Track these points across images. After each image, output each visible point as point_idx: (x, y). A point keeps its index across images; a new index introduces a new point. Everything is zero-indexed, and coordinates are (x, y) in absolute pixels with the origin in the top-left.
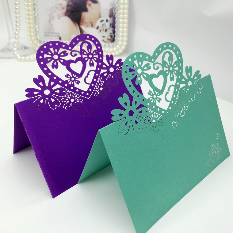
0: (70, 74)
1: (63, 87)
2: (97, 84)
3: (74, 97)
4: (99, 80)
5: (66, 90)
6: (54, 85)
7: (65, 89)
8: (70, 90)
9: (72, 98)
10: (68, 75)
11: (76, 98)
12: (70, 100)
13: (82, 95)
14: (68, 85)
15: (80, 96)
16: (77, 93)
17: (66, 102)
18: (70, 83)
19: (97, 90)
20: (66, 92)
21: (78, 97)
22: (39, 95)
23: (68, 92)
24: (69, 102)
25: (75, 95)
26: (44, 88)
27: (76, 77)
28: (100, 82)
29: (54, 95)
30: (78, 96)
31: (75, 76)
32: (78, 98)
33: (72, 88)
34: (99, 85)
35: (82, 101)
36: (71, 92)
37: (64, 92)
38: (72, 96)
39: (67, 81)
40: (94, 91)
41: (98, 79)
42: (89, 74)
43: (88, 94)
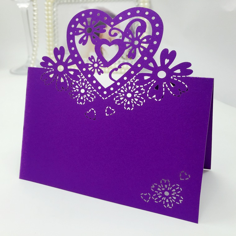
0: (96, 57)
1: (79, 71)
2: (125, 85)
3: (86, 88)
4: (132, 81)
5: (81, 76)
6: (71, 64)
7: (81, 73)
8: (86, 77)
9: (84, 87)
10: (93, 57)
11: (89, 90)
12: (80, 89)
13: (98, 90)
14: (87, 69)
15: (94, 91)
16: (93, 84)
17: (74, 89)
18: (90, 69)
19: (120, 94)
20: (80, 77)
21: (92, 91)
22: (52, 69)
23: (82, 78)
24: (78, 90)
25: (88, 86)
26: (60, 62)
27: (101, 64)
28: (132, 85)
29: (65, 75)
30: (92, 89)
31: (101, 62)
32: (90, 91)
33: (89, 76)
34: (128, 89)
35: (94, 97)
36: (86, 80)
37: (78, 76)
38: (85, 85)
39: (88, 64)
40: (116, 92)
41: (132, 79)
42: (121, 68)
43: (105, 93)
